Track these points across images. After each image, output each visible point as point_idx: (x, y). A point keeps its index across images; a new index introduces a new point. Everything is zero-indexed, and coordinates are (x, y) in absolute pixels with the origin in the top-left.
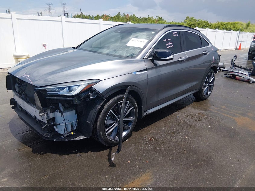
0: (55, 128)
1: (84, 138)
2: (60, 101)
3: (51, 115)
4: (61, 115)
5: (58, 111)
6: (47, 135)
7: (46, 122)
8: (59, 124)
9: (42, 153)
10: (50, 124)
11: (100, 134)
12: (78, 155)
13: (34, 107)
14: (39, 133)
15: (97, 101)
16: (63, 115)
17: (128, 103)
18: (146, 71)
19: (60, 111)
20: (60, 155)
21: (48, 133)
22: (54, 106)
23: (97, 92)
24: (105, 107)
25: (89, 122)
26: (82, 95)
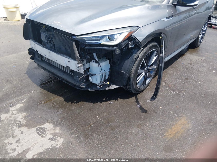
0: (90, 78)
1: (117, 87)
2: (95, 50)
3: (87, 66)
4: (98, 66)
5: (95, 61)
6: (83, 86)
7: (83, 73)
8: (95, 75)
9: (75, 102)
10: (87, 75)
11: (133, 83)
12: (111, 102)
13: (67, 58)
14: (70, 83)
15: (134, 50)
16: (100, 65)
17: (156, 51)
18: (172, 18)
19: (97, 62)
20: (93, 103)
21: (83, 84)
22: (89, 56)
23: (137, 40)
24: (139, 56)
25: (124, 72)
26: (123, 44)
